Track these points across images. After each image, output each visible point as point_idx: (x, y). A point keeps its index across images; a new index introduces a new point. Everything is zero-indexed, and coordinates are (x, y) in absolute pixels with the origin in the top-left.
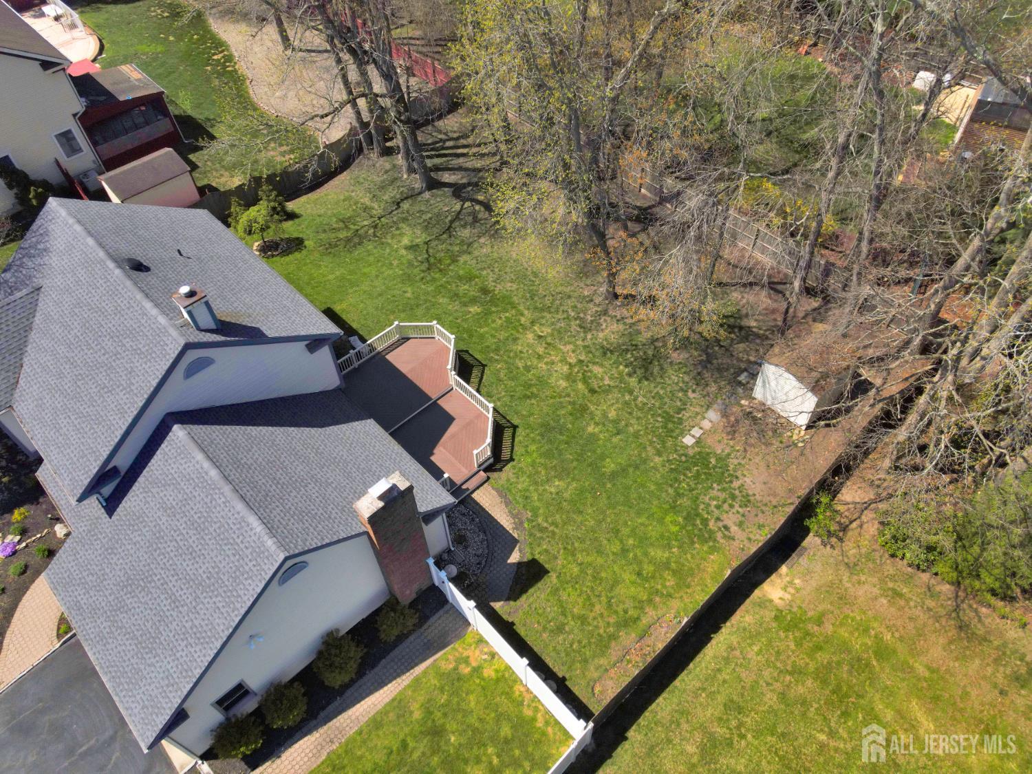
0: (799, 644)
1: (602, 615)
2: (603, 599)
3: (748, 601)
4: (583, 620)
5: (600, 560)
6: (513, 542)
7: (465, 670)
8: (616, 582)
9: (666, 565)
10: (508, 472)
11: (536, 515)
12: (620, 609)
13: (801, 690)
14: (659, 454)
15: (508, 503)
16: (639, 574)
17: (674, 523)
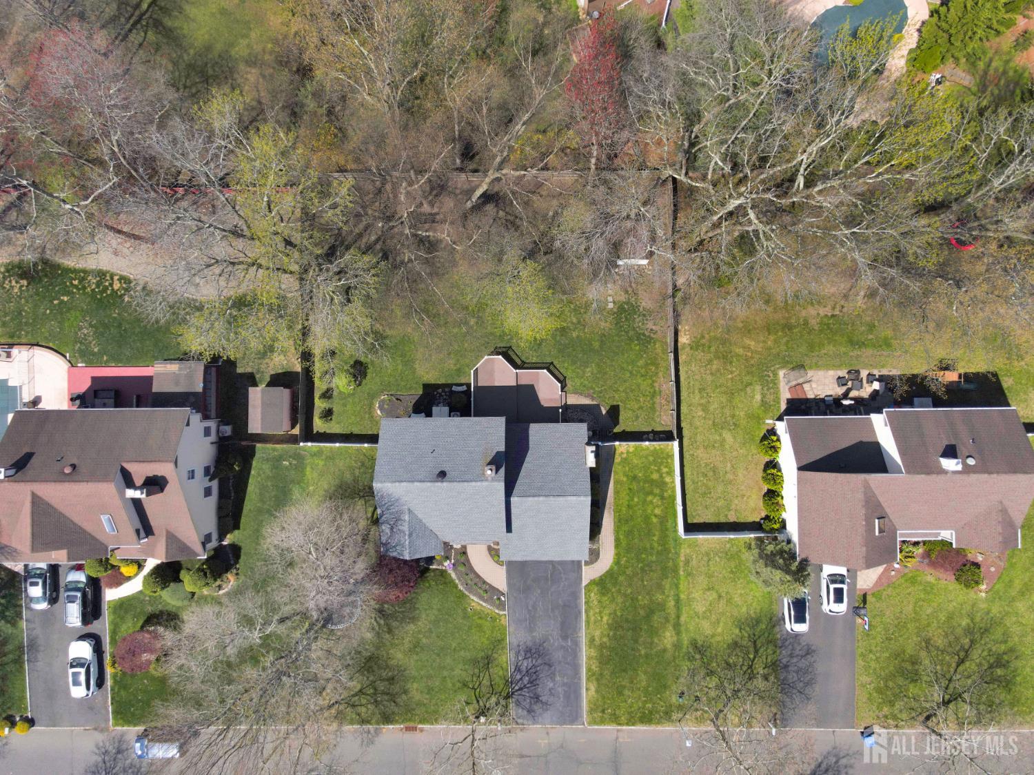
0: (703, 351)
2: (640, 395)
3: (680, 349)
4: (641, 408)
5: (628, 384)
6: (598, 406)
7: (625, 456)
8: (639, 386)
9: (647, 364)
10: (570, 383)
11: (594, 389)
13: (714, 367)
15: (581, 394)
16: (642, 376)
17: (636, 345)
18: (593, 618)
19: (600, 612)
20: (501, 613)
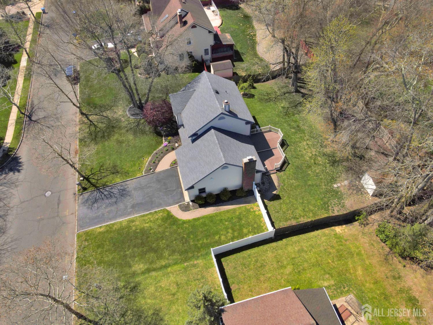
0: (337, 242)
1: (289, 214)
2: (292, 211)
3: (329, 228)
4: (284, 213)
5: (295, 202)
6: (276, 189)
7: (252, 210)
8: (297, 209)
9: (312, 211)
10: (282, 173)
11: (284, 186)
12: (295, 214)
13: (331, 251)
14: (325, 186)
15: (278, 180)
16: (304, 209)
17: (319, 202)
18: (147, 218)
19: (151, 221)
20: (143, 172)
